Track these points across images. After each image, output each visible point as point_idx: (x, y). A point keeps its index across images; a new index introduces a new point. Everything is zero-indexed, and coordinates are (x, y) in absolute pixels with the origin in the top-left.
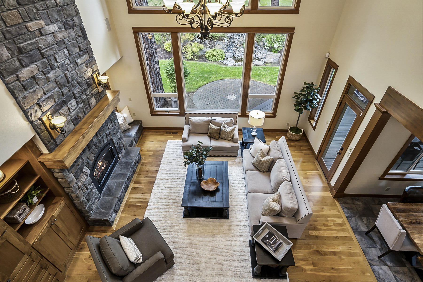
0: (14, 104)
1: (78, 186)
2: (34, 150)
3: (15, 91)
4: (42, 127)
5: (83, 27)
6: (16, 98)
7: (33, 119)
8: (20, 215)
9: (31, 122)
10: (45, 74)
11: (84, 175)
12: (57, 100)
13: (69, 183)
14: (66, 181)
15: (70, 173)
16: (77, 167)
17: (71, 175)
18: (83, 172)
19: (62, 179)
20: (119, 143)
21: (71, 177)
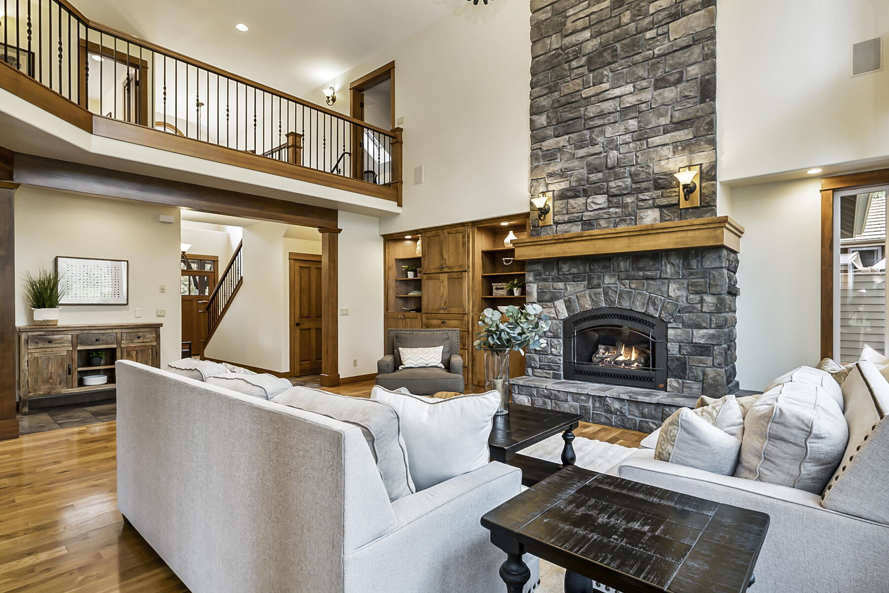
6: (531, 165)
8: (497, 289)
11: (553, 310)
12: (573, 184)
13: (527, 294)
14: (526, 288)
15: (534, 282)
16: (550, 288)
17: (534, 285)
18: (553, 304)
19: (527, 283)
20: (684, 352)
21: (533, 288)
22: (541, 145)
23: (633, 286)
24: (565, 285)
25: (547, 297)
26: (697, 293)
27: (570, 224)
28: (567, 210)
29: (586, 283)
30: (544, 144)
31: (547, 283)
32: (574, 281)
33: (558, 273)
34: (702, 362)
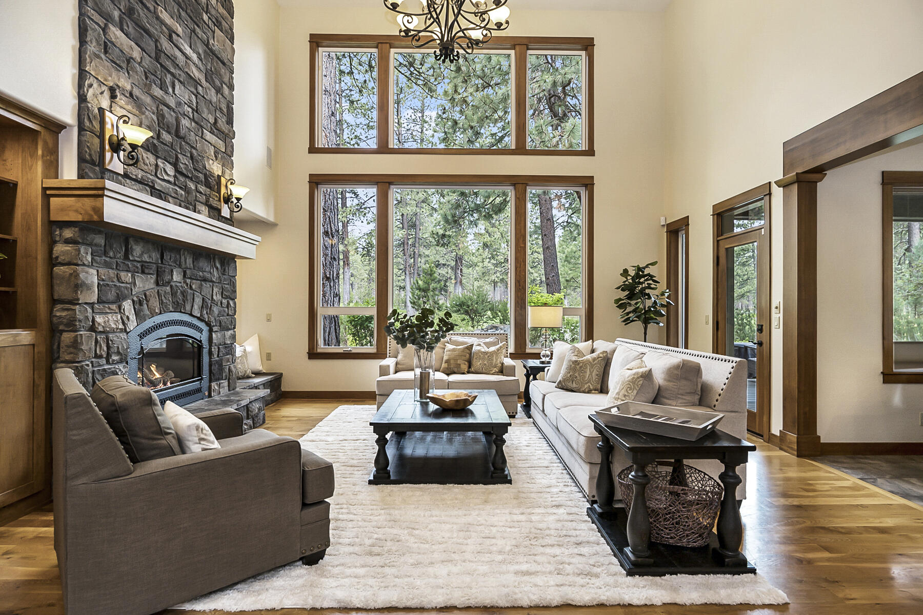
0: (73, 47)
1: (93, 320)
2: (48, 158)
3: (88, 32)
4: (96, 126)
5: (232, 111)
6: (82, 42)
7: (90, 94)
9: (83, 99)
11: (119, 316)
13: (79, 286)
14: (76, 275)
15: (91, 266)
16: (115, 280)
17: (95, 272)
18: (120, 307)
19: (69, 264)
20: (221, 354)
21: (91, 277)
22: (106, 25)
23: (194, 287)
24: (133, 277)
25: (111, 295)
30: (110, 27)
31: (111, 271)
32: (143, 272)
33: (126, 257)
34: (228, 361)
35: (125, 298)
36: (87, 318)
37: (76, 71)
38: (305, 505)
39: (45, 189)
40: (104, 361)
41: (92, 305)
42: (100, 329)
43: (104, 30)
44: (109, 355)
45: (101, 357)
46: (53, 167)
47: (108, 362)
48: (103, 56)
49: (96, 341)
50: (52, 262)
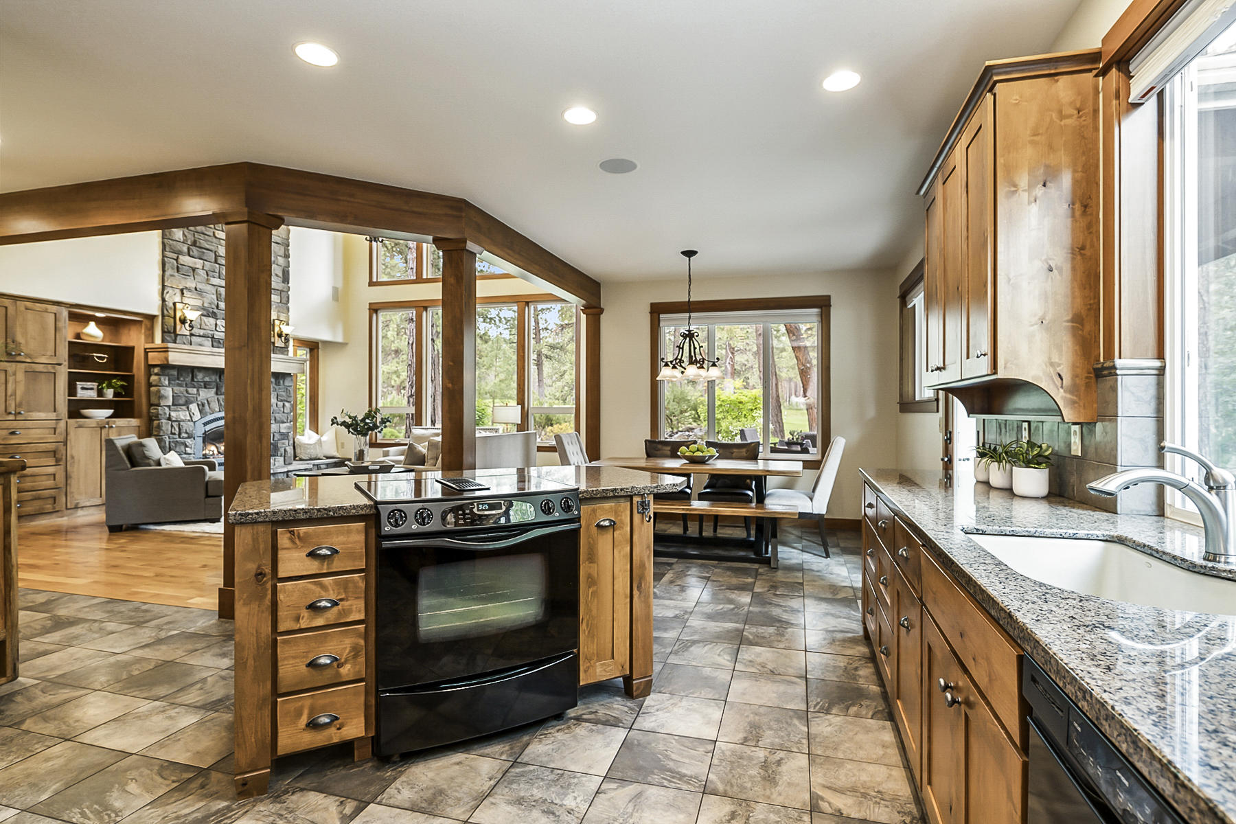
0: (158, 276)
1: (170, 415)
2: (147, 333)
3: (167, 265)
4: (171, 312)
5: (288, 272)
6: (164, 271)
7: (167, 297)
8: (83, 388)
9: (164, 300)
10: (208, 275)
11: (187, 413)
12: (206, 305)
13: (161, 397)
14: (159, 391)
15: (169, 386)
16: (185, 393)
17: (170, 389)
18: (188, 408)
19: (156, 386)
20: (276, 439)
21: (168, 392)
22: (178, 257)
24: (198, 391)
25: (182, 401)
26: (281, 401)
27: (203, 339)
28: (201, 325)
29: (214, 390)
30: (181, 257)
31: (182, 388)
32: (205, 387)
33: (193, 380)
34: (283, 444)
35: (191, 403)
36: (165, 414)
37: (160, 287)
38: (207, 496)
39: (145, 349)
40: (177, 436)
41: (169, 407)
42: (174, 419)
43: (177, 260)
44: (180, 434)
45: (175, 434)
46: (151, 337)
47: (180, 437)
48: (176, 274)
49: (172, 426)
50: (150, 385)
